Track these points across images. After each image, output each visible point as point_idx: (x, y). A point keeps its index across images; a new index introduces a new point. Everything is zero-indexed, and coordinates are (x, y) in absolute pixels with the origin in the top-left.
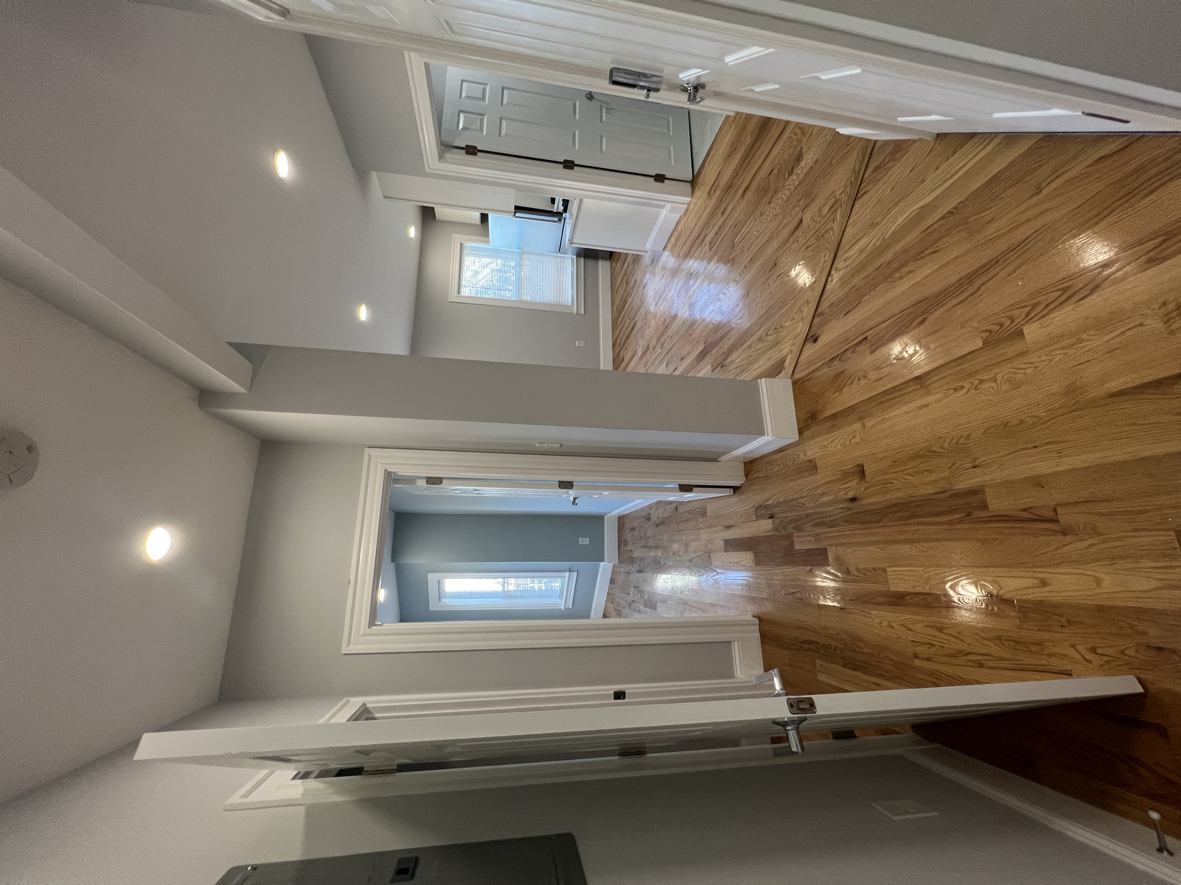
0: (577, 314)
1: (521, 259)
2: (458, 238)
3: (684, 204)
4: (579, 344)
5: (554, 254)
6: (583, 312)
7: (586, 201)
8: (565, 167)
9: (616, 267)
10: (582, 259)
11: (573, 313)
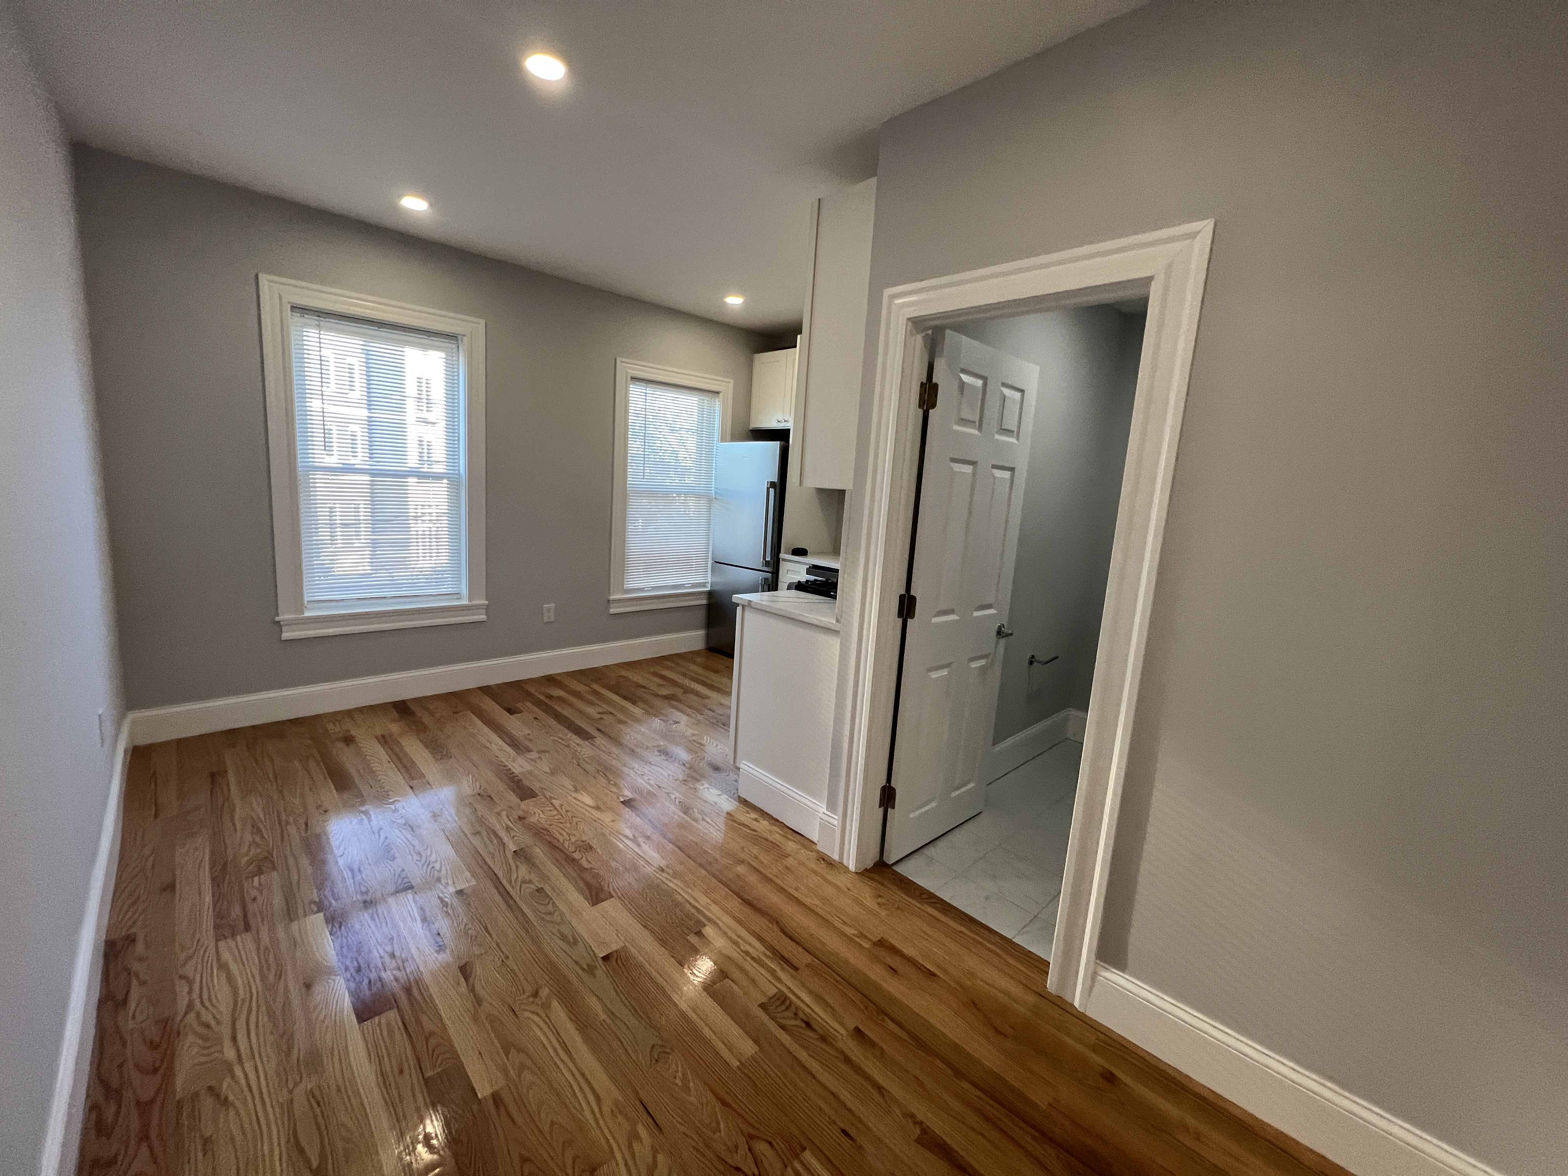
0: (609, 601)
1: (699, 496)
2: (727, 386)
3: (841, 854)
4: (549, 610)
5: (711, 549)
6: (613, 611)
7: (835, 643)
8: (902, 597)
9: (695, 663)
10: (704, 602)
11: (609, 594)
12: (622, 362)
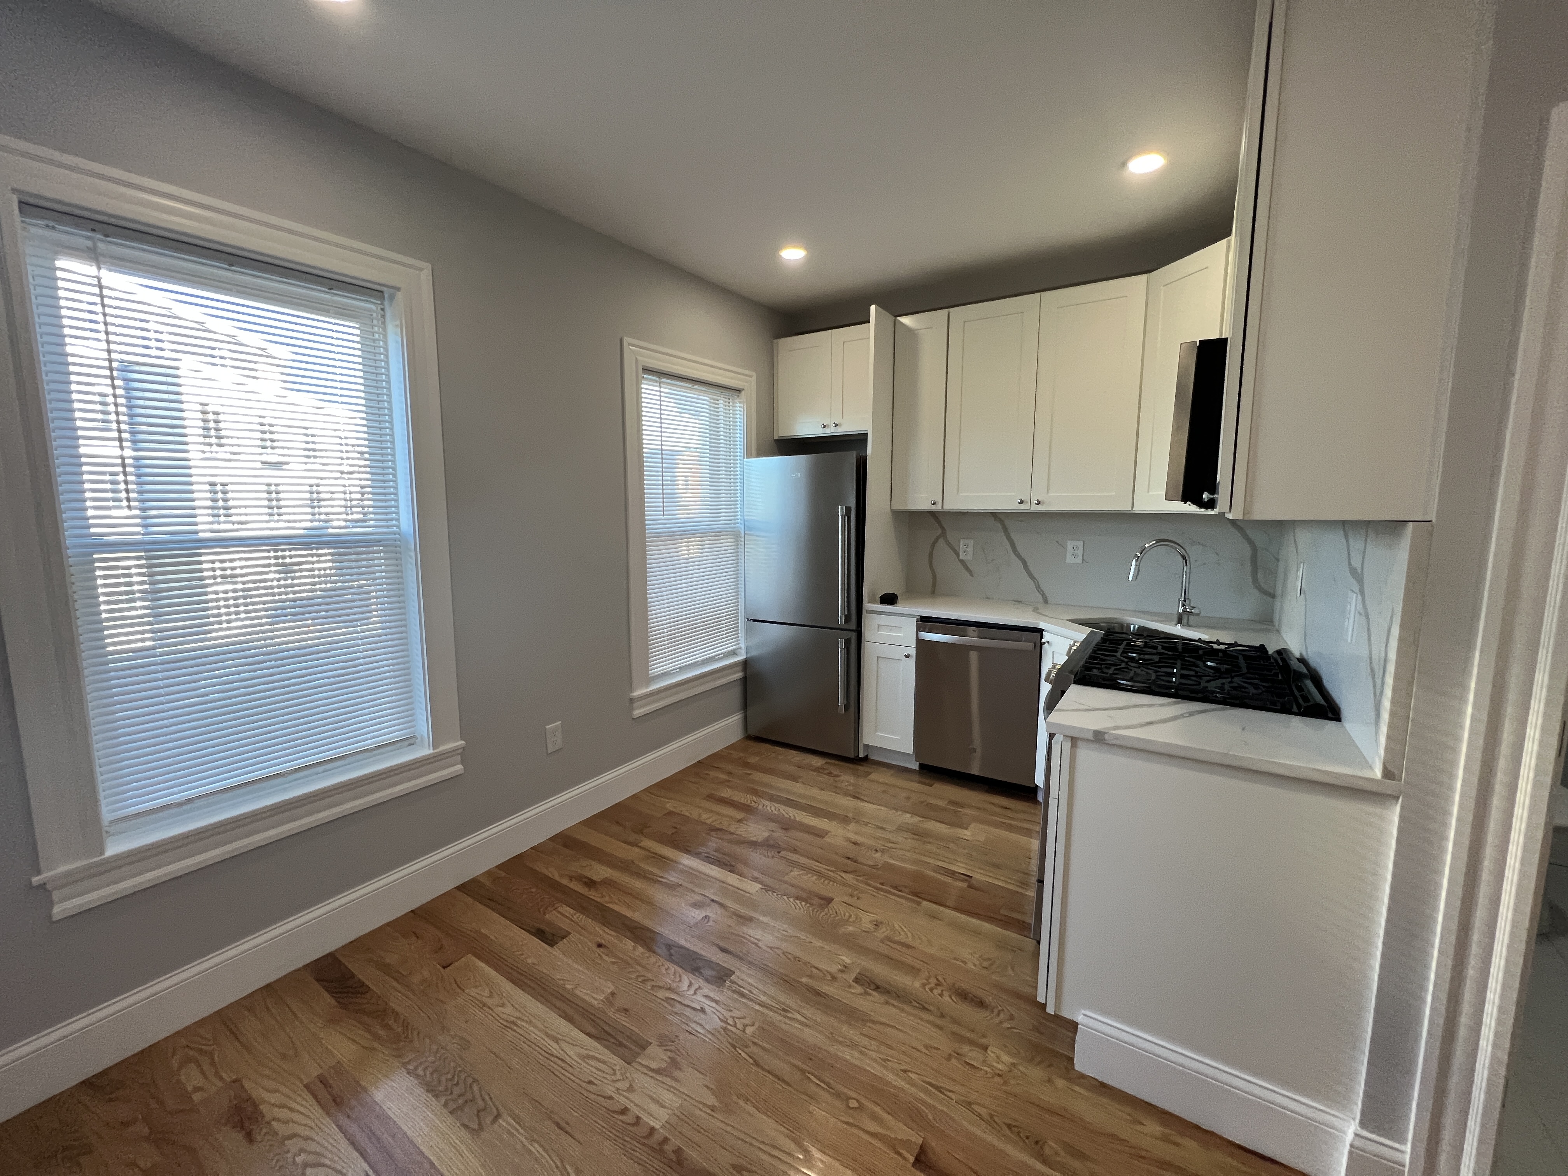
0: (632, 700)
2: (749, 382)
4: (554, 732)
9: (731, 761)
10: (739, 676)
11: (632, 689)
12: (630, 344)
